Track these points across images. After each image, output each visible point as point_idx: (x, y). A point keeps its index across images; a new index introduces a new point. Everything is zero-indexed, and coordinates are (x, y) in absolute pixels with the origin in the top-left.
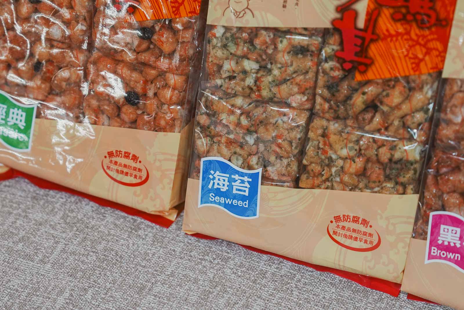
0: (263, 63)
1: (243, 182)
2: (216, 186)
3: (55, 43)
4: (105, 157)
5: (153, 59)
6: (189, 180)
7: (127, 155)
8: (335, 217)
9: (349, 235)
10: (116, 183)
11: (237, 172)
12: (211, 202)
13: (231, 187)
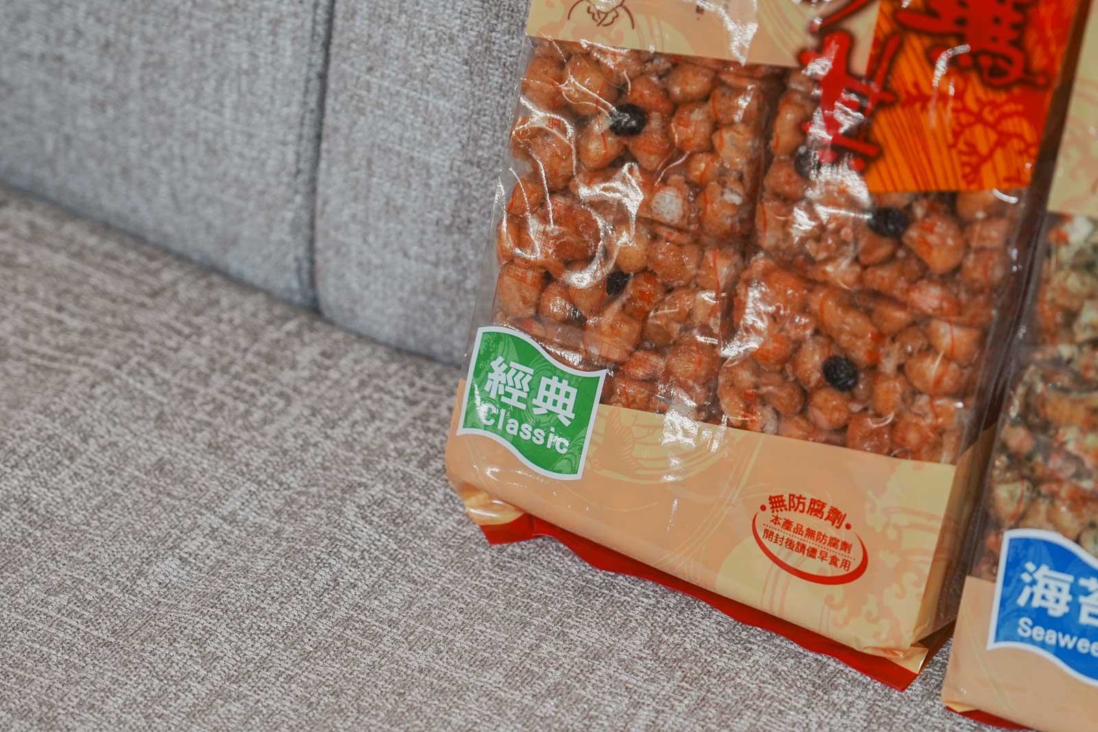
2: (1037, 603)
3: (664, 232)
4: (763, 508)
5: (902, 284)
6: (970, 581)
7: (816, 508)
10: (784, 573)
12: (1022, 640)
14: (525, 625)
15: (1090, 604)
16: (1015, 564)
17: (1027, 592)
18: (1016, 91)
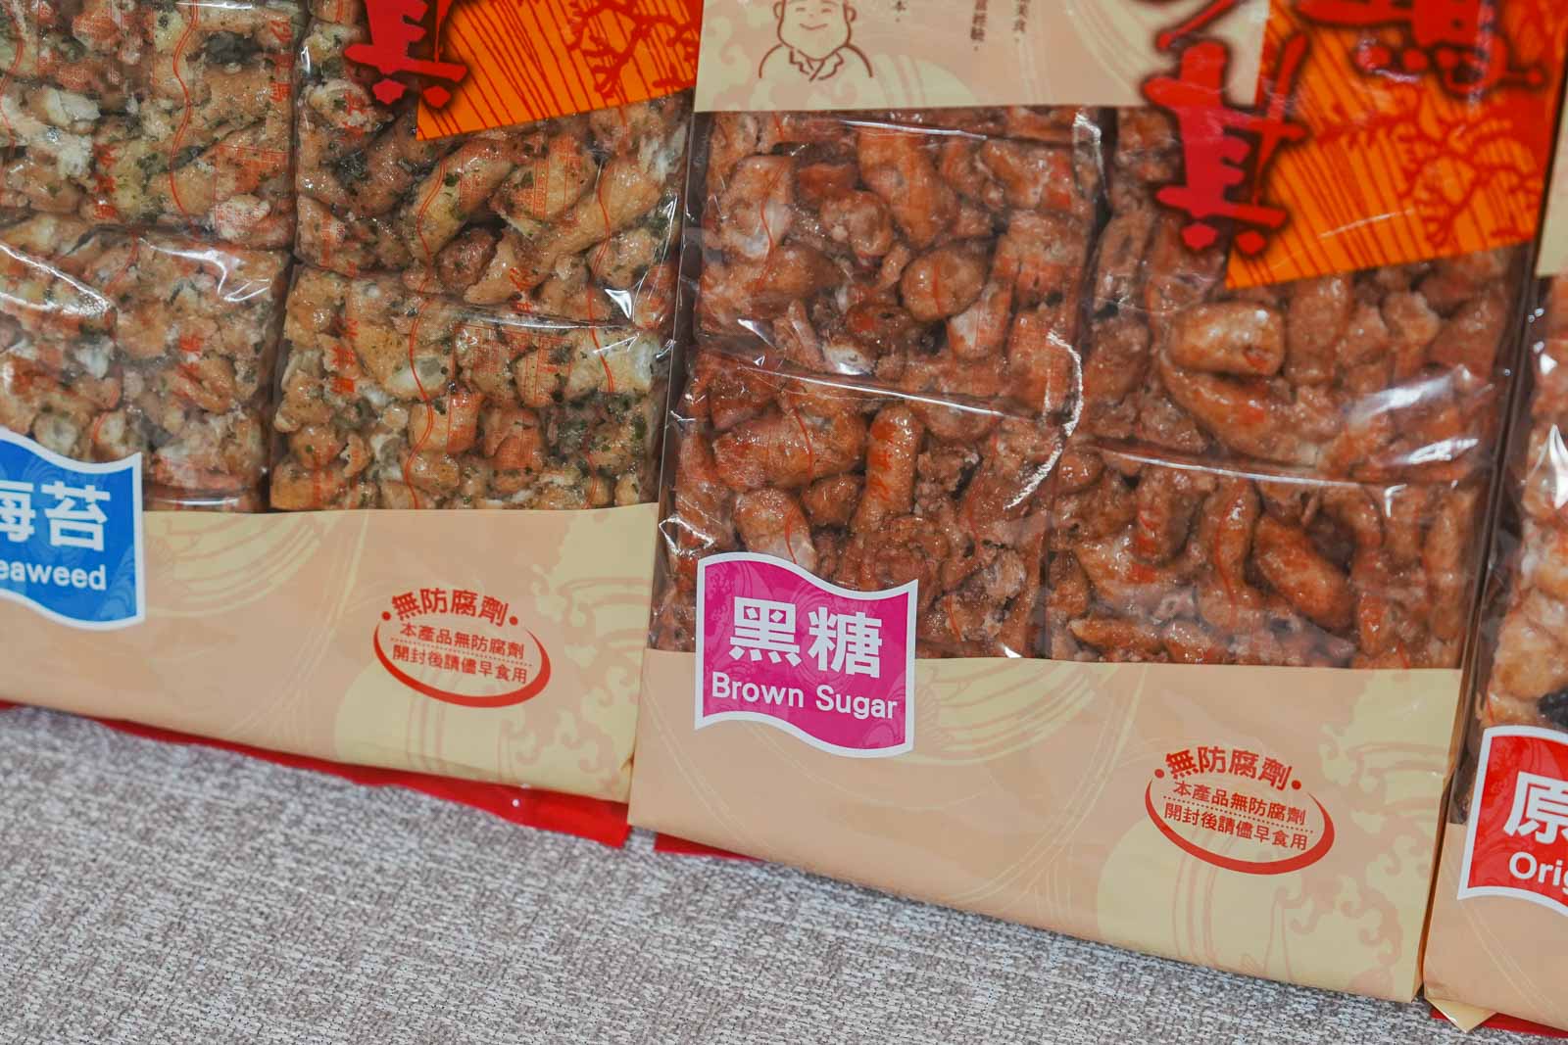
0: (111, 99)
1: (81, 504)
8: (395, 600)
9: (447, 656)
11: (60, 474)
13: (42, 524)
15: (60, 518)
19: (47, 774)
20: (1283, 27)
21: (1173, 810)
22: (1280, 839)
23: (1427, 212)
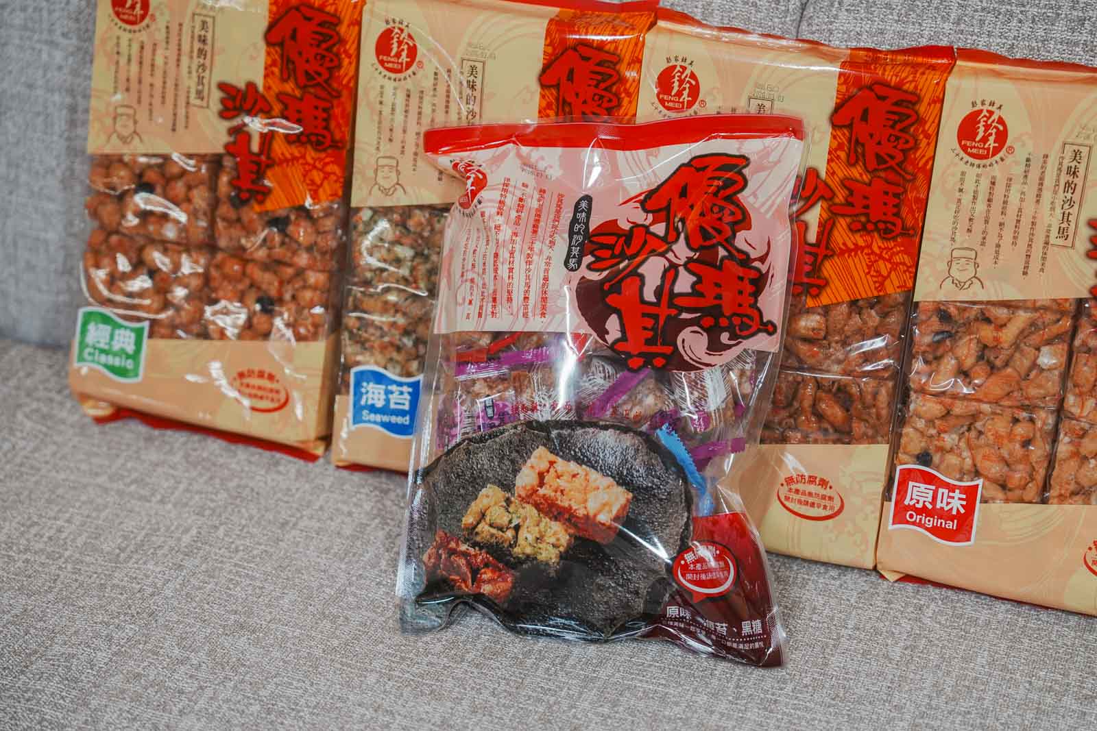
0: (419, 249)
1: (402, 393)
2: (370, 402)
3: (169, 245)
4: (235, 379)
5: (289, 254)
6: (338, 398)
7: (261, 375)
11: (395, 382)
12: (365, 422)
13: (387, 401)
14: (118, 456)
15: (394, 398)
16: (358, 385)
17: (364, 397)
18: (330, 151)
19: (386, 492)
20: (825, 216)
21: (787, 498)
22: (825, 507)
23: (875, 279)
